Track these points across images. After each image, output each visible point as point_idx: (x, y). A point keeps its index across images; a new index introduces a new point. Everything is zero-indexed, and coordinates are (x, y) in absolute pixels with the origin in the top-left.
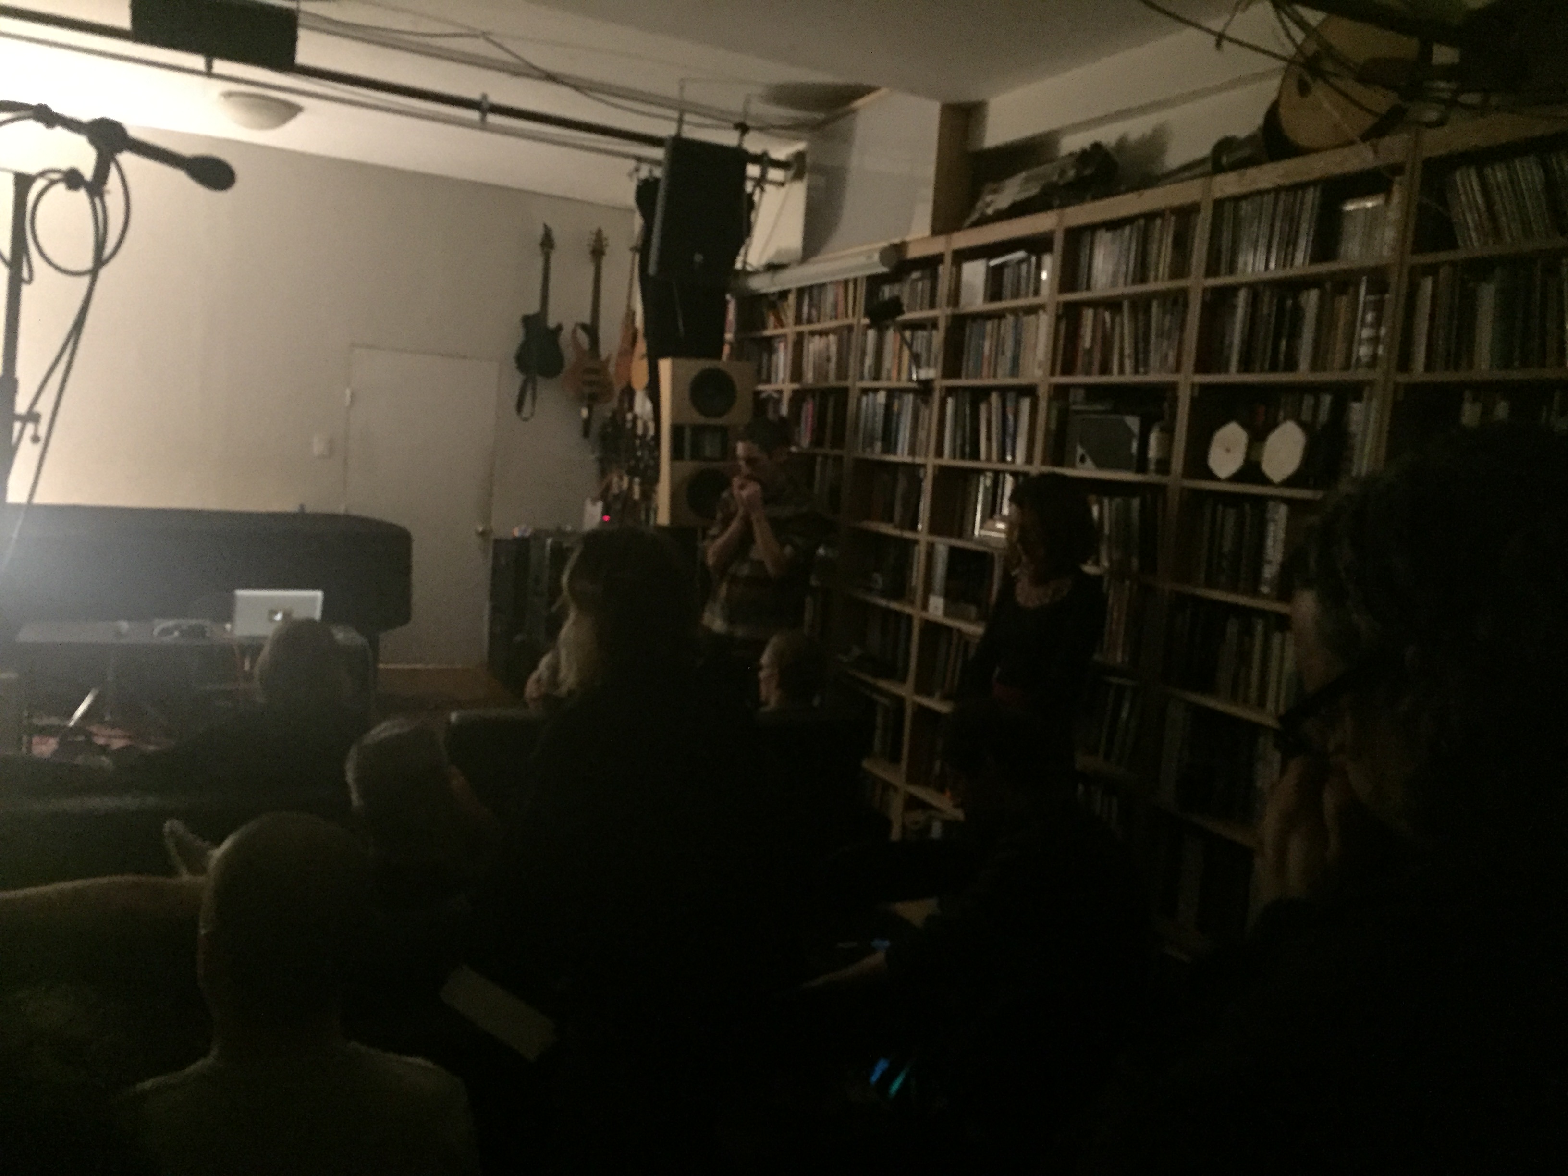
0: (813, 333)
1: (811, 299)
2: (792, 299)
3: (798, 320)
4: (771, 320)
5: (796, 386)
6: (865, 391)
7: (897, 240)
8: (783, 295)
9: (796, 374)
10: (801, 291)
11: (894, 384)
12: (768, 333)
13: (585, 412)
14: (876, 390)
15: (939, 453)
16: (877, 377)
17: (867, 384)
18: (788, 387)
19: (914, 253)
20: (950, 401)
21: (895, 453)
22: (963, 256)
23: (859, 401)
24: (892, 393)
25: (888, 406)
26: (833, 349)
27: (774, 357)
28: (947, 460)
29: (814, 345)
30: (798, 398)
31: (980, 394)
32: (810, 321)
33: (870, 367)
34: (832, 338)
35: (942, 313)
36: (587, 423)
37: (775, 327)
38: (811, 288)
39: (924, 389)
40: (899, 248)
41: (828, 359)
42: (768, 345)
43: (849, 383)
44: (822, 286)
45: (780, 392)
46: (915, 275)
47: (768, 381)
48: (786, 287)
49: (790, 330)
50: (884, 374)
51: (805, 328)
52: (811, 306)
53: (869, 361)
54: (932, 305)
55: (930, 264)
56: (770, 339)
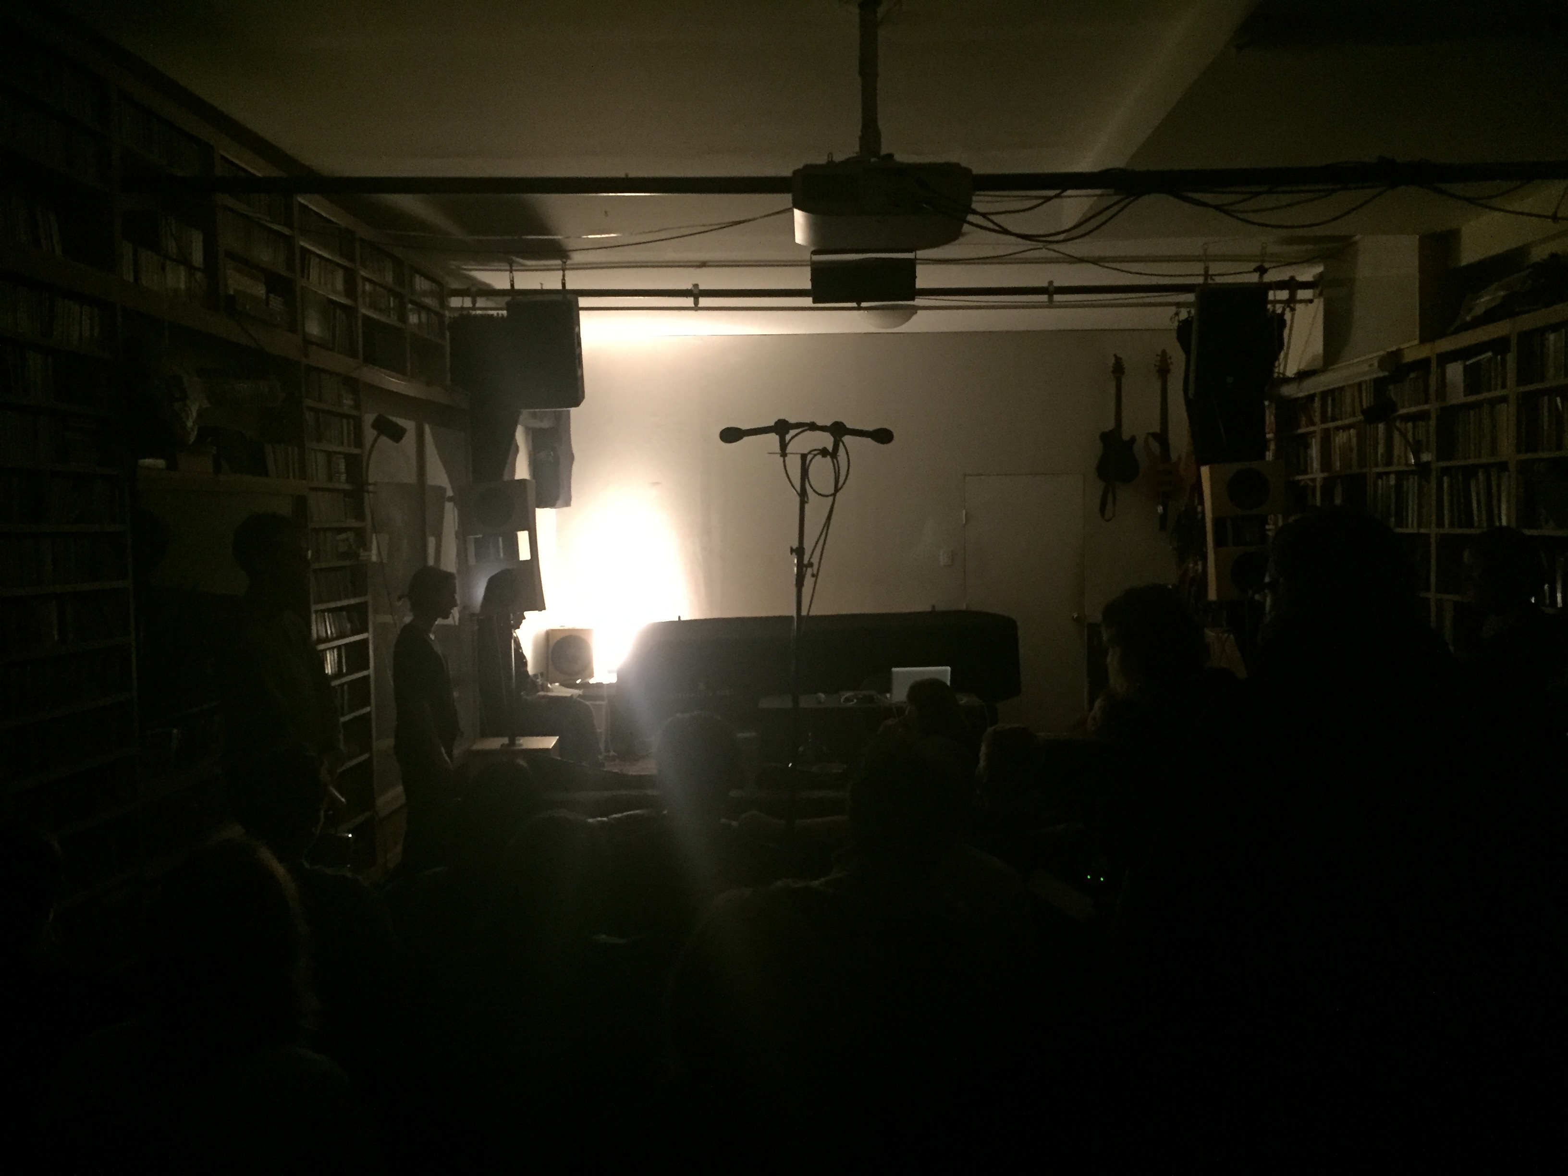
0: (1337, 429)
1: (1333, 400)
2: (1317, 404)
3: (1324, 420)
4: (1304, 420)
5: (1326, 474)
6: (1380, 475)
7: (1394, 349)
8: (1311, 398)
9: (1326, 464)
10: (1324, 394)
11: (1403, 468)
12: (1302, 431)
13: (1160, 509)
14: (1388, 474)
15: (1440, 524)
16: (1389, 462)
17: (1380, 469)
18: (1319, 476)
19: (1410, 357)
20: (1446, 479)
21: (1407, 526)
22: (1446, 358)
23: (1376, 484)
24: (1400, 475)
25: (1398, 486)
26: (1354, 440)
27: (1309, 452)
28: (1446, 530)
29: (1340, 438)
30: (1328, 486)
31: (1470, 472)
32: (1334, 419)
33: (1382, 455)
34: (1352, 431)
35: (1432, 407)
36: (1163, 518)
37: (1307, 426)
38: (1333, 391)
39: (1423, 469)
40: (1398, 353)
41: (1352, 450)
42: (1304, 441)
43: (1365, 470)
44: (1342, 389)
45: (1313, 480)
46: (1412, 375)
47: (1305, 472)
48: (1312, 392)
49: (1318, 428)
50: (1395, 460)
51: (1331, 425)
52: (1333, 406)
53: (1381, 449)
54: (1426, 400)
55: (1423, 365)
56: (1302, 435)
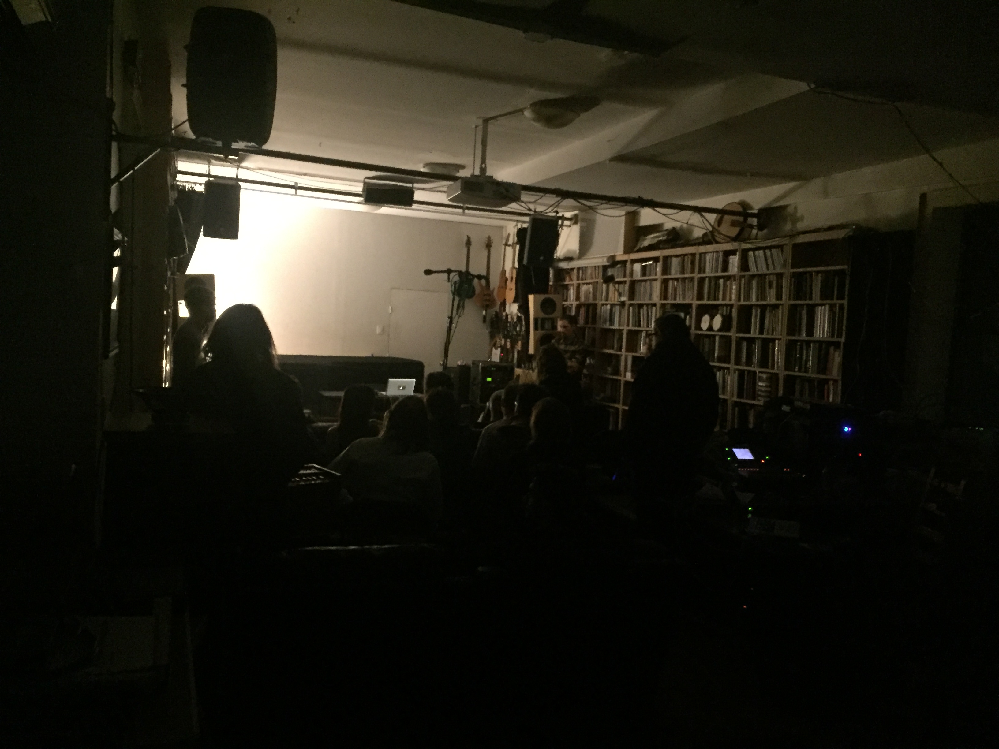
0: (584, 284)
1: (582, 271)
2: (575, 271)
3: (578, 279)
4: (568, 278)
5: (578, 303)
6: (603, 305)
7: (612, 254)
8: (572, 269)
9: (578, 298)
10: (579, 269)
11: (613, 302)
12: (566, 283)
13: (484, 312)
14: (606, 304)
15: (628, 325)
16: (607, 300)
17: (605, 302)
18: (575, 303)
19: (618, 258)
20: (631, 308)
21: (614, 326)
22: (634, 261)
23: (601, 308)
24: (612, 305)
25: (611, 310)
26: (591, 290)
27: (569, 292)
28: (631, 328)
29: (584, 288)
30: (578, 307)
31: (640, 306)
32: (582, 280)
33: (604, 296)
34: (590, 285)
35: (628, 279)
36: (485, 317)
37: (569, 281)
38: (582, 268)
39: (623, 304)
40: (613, 257)
41: (590, 293)
42: (566, 287)
43: (597, 302)
44: (586, 268)
45: (572, 305)
46: (619, 266)
47: (566, 300)
48: (573, 267)
49: (575, 282)
50: (609, 298)
51: (581, 282)
52: (583, 274)
53: (604, 294)
54: (625, 276)
55: (624, 262)
56: (567, 285)
